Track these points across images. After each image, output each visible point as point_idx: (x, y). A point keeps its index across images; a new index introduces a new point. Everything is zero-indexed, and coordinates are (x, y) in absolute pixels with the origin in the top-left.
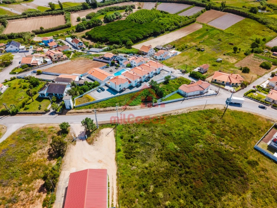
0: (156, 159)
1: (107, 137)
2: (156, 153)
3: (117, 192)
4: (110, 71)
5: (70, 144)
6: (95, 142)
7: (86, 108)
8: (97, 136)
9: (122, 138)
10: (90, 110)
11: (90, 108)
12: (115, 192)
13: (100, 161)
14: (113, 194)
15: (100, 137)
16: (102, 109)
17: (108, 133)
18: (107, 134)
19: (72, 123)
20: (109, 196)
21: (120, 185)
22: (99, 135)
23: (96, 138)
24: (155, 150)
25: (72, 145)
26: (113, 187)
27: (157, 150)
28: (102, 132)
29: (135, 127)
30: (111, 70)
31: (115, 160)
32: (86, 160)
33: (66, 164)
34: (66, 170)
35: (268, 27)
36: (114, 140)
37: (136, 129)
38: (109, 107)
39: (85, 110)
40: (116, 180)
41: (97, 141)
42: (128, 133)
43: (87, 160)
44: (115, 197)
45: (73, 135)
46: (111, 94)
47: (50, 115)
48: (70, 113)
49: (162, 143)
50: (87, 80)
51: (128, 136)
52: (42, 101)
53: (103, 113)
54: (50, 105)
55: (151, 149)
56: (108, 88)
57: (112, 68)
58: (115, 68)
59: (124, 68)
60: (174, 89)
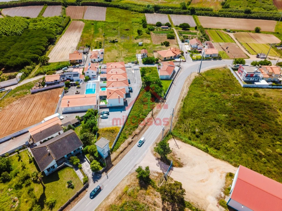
0: (229, 133)
1: (181, 149)
6: (181, 161)
7: (123, 141)
8: (174, 155)
9: (190, 139)
10: (130, 139)
11: (125, 138)
13: (210, 170)
15: (177, 153)
16: (137, 131)
17: (176, 145)
18: (177, 147)
19: (136, 165)
22: (174, 153)
23: (176, 158)
24: (218, 128)
27: (218, 126)
29: (181, 124)
30: (77, 92)
31: (216, 159)
32: (202, 181)
33: (197, 203)
35: (132, 11)
36: (189, 145)
37: (184, 125)
39: (124, 143)
41: (181, 159)
42: (186, 132)
43: (203, 180)
45: (157, 175)
46: (121, 112)
47: (97, 181)
48: (115, 159)
49: (214, 120)
50: (71, 116)
51: (190, 134)
52: (60, 176)
53: (143, 133)
54: (78, 172)
55: (217, 130)
56: (107, 109)
57: (72, 90)
58: (77, 88)
59: (85, 83)
60: (155, 78)
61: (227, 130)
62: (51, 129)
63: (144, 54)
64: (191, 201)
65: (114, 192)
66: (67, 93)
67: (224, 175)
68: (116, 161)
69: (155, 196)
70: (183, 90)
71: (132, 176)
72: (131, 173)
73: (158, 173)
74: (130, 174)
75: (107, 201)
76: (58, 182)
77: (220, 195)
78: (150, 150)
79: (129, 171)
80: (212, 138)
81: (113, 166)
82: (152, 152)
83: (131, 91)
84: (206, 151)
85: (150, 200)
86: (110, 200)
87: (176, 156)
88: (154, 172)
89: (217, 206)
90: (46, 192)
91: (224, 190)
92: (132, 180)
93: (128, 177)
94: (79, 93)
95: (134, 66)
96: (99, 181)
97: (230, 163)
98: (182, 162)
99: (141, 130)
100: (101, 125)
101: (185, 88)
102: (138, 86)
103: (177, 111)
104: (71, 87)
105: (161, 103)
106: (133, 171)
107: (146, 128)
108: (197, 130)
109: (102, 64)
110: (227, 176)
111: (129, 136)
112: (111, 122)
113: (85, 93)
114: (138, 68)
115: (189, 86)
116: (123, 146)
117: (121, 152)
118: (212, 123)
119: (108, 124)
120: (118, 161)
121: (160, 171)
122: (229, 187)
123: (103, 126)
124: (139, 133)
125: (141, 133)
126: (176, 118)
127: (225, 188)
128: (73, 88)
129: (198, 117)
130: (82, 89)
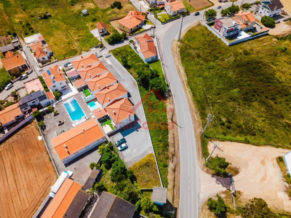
0: (251, 110)
1: (224, 151)
2: (244, 108)
4: (59, 125)
5: (239, 200)
7: (166, 172)
10: (171, 166)
11: (166, 166)
13: (262, 163)
16: (171, 149)
17: (217, 148)
18: (219, 150)
19: (199, 195)
21: (289, 146)
24: (239, 108)
25: (241, 197)
27: (238, 106)
28: (216, 156)
30: (60, 122)
31: (259, 147)
32: (263, 179)
34: (283, 206)
36: (229, 142)
38: (168, 139)
39: (169, 174)
40: (284, 150)
41: (233, 163)
43: (263, 177)
45: (224, 195)
46: (138, 131)
49: (230, 100)
50: (80, 165)
51: (220, 127)
55: (239, 111)
56: (118, 134)
57: (49, 121)
58: (54, 115)
59: (59, 103)
60: (140, 63)
61: (247, 107)
62: (75, 203)
63: (103, 30)
66: (45, 128)
67: (275, 162)
68: (175, 201)
70: (179, 71)
71: (204, 211)
72: (201, 208)
73: (223, 193)
77: (286, 186)
79: (197, 207)
81: (178, 210)
82: (203, 169)
84: (247, 142)
88: (220, 194)
89: (290, 199)
91: (285, 180)
92: (207, 216)
93: (202, 215)
94: (63, 123)
97: (272, 146)
98: (234, 166)
99: (174, 147)
100: (127, 161)
101: (179, 67)
102: (131, 84)
103: (192, 103)
104: (44, 116)
105: (169, 98)
106: (201, 205)
107: (176, 140)
108: (224, 120)
109: (58, 61)
110: (278, 162)
111: (167, 160)
112: (135, 151)
113: (71, 120)
114: (107, 53)
115: (181, 63)
116: (170, 177)
117: (174, 187)
118: (230, 104)
119: (134, 156)
120: (177, 200)
121: (225, 189)
122: (287, 174)
123: (130, 162)
124: (174, 151)
125: (177, 150)
126: (196, 113)
127: (284, 177)
128: (49, 117)
129: (215, 102)
130: (63, 114)
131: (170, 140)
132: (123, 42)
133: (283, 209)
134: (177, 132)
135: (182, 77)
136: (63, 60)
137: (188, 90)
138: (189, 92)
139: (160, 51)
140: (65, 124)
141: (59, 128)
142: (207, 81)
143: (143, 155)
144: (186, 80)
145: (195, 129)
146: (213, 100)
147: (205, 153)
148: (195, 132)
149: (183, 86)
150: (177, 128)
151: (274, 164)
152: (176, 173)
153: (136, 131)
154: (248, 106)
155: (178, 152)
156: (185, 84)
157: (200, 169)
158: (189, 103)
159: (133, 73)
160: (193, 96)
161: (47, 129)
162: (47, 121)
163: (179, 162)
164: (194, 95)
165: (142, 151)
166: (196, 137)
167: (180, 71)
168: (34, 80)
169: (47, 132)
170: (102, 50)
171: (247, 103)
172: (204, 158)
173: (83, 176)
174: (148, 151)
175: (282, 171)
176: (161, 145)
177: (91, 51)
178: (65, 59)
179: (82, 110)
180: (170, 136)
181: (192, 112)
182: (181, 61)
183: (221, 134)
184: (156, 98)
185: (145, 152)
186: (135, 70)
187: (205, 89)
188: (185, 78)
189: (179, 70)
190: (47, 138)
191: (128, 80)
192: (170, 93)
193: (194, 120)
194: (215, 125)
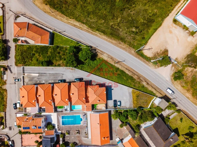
0: (137, 6)
1: (153, 47)
2: (133, 9)
3: (176, 6)
4: (79, 134)
5: (179, 62)
6: (163, 50)
7: (147, 89)
8: (158, 53)
9: (143, 38)
10: (144, 84)
12: (177, 7)
13: (170, 33)
14: (179, 7)
15: (156, 51)
16: (135, 77)
17: (149, 50)
18: (150, 50)
19: (166, 80)
20: (182, 8)
21: (172, 8)
22: (156, 53)
23: (160, 53)
24: (131, 11)
25: (179, 60)
26: (176, 11)
27: (129, 11)
28: (153, 54)
29: (126, 40)
30: (77, 133)
31: (162, 25)
32: (178, 40)
33: (191, 48)
34: (193, 43)
36: (150, 40)
37: (126, 38)
38: (128, 75)
40: (172, 13)
41: (161, 49)
42: (135, 39)
44: (179, 4)
45: (173, 68)
46: (113, 89)
47: (177, 105)
48: (161, 94)
49: (122, 12)
50: (116, 132)
51: (137, 36)
52: (175, 128)
53: (137, 73)
54: (171, 117)
55: (134, 14)
57: (71, 139)
58: (69, 134)
59: (59, 128)
60: (50, 50)
61: (133, 6)
64: (190, 50)
65: (184, 94)
66: (77, 143)
67: (174, 25)
68: (162, 94)
69: (187, 71)
71: (174, 83)
73: (172, 67)
74: (173, 84)
75: (190, 98)
76: (178, 128)
77: (188, 33)
78: (155, 69)
80: (142, 21)
81: (167, 95)
82: (156, 68)
83: (81, 80)
85: (190, 74)
86: (189, 97)
87: (159, 52)
88: (172, 69)
89: (193, 37)
90: (184, 134)
91: (185, 30)
92: (177, 84)
94: (79, 131)
95: (11, 72)
96: (176, 104)
99: (135, 74)
100: (129, 106)
101: (71, 22)
102: (71, 72)
103: (110, 40)
104: (66, 141)
105: (97, 52)
106: (171, 82)
107: (131, 70)
108: (134, 30)
109: (5, 113)
110: (175, 23)
111: (141, 84)
112: (125, 98)
113: (79, 125)
114: (17, 68)
115: (66, 17)
116: (150, 89)
117: (156, 90)
118: (125, 15)
119: (128, 101)
120: (162, 92)
121: (171, 65)
122: (183, 26)
123: (130, 104)
124: (137, 76)
125: (137, 74)
126: (120, 43)
127: (184, 29)
128: (68, 138)
129: (118, 24)
130: (71, 129)
131: (130, 74)
132: (10, 47)
133: (194, 44)
134: (126, 65)
135: (83, 28)
136: (6, 108)
137: (97, 33)
138: (100, 34)
139: (42, 24)
140: (80, 130)
141: (81, 134)
142: (97, 13)
143: (130, 95)
144: (87, 27)
145: (130, 53)
146: (116, 24)
147: (148, 59)
148: (133, 55)
149: (92, 34)
150: (123, 64)
151: (175, 27)
152: (149, 83)
153: (112, 90)
154: (134, 4)
155: (139, 74)
156: (91, 31)
157: (155, 70)
158: (109, 42)
159: (59, 63)
160: (105, 34)
161: (77, 142)
162: (71, 140)
163: (144, 77)
164: (104, 32)
165: (128, 94)
166: (136, 57)
167: (76, 25)
168: (22, 138)
169: (80, 142)
170: (10, 70)
171: (131, 3)
172: (150, 62)
173: (123, 133)
174: (130, 91)
175: (180, 26)
176: (130, 81)
177: (6, 80)
178: (6, 105)
179: (74, 115)
180: (127, 72)
181: (118, 46)
182: (64, 15)
183: (142, 40)
184: (93, 61)
185: (129, 93)
186: (56, 60)
187: (103, 21)
188: (85, 27)
189: (73, 25)
190: (85, 144)
191: (64, 71)
192: (93, 48)
193: (124, 49)
194: (134, 38)
